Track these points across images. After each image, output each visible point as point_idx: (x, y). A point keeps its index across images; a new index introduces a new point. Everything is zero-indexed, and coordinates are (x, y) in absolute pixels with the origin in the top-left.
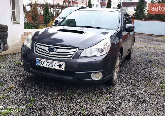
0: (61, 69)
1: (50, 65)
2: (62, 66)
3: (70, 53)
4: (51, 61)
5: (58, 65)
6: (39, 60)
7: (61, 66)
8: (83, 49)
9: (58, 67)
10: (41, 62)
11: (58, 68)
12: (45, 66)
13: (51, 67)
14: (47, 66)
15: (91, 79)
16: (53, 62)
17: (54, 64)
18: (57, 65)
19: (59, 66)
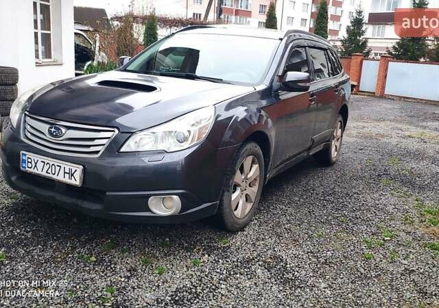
0: (72, 182)
1: (49, 171)
2: (74, 175)
3: (96, 142)
4: (51, 161)
5: (67, 171)
6: (27, 156)
7: (72, 175)
8: (133, 133)
9: (67, 175)
10: (31, 162)
11: (67, 180)
12: (39, 172)
13: (51, 175)
14: (44, 173)
15: (150, 211)
16: (57, 162)
17: (58, 168)
18: (65, 173)
19: (69, 173)
